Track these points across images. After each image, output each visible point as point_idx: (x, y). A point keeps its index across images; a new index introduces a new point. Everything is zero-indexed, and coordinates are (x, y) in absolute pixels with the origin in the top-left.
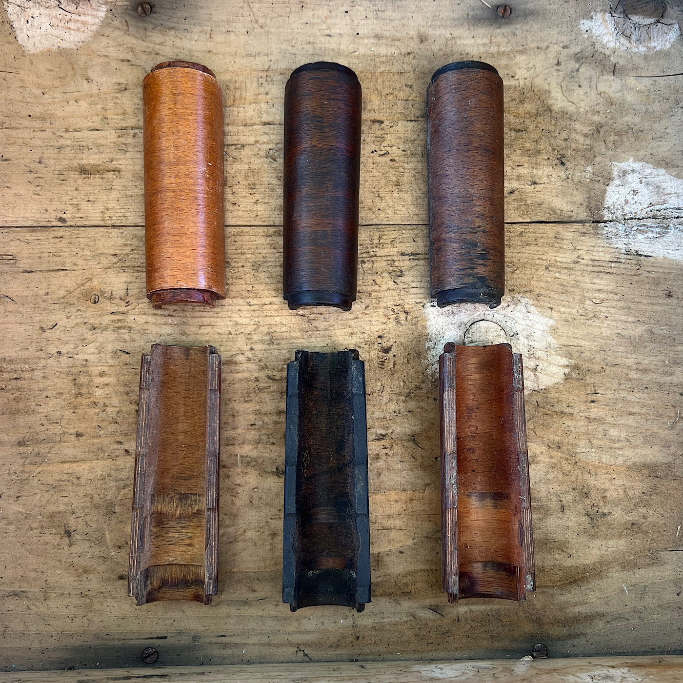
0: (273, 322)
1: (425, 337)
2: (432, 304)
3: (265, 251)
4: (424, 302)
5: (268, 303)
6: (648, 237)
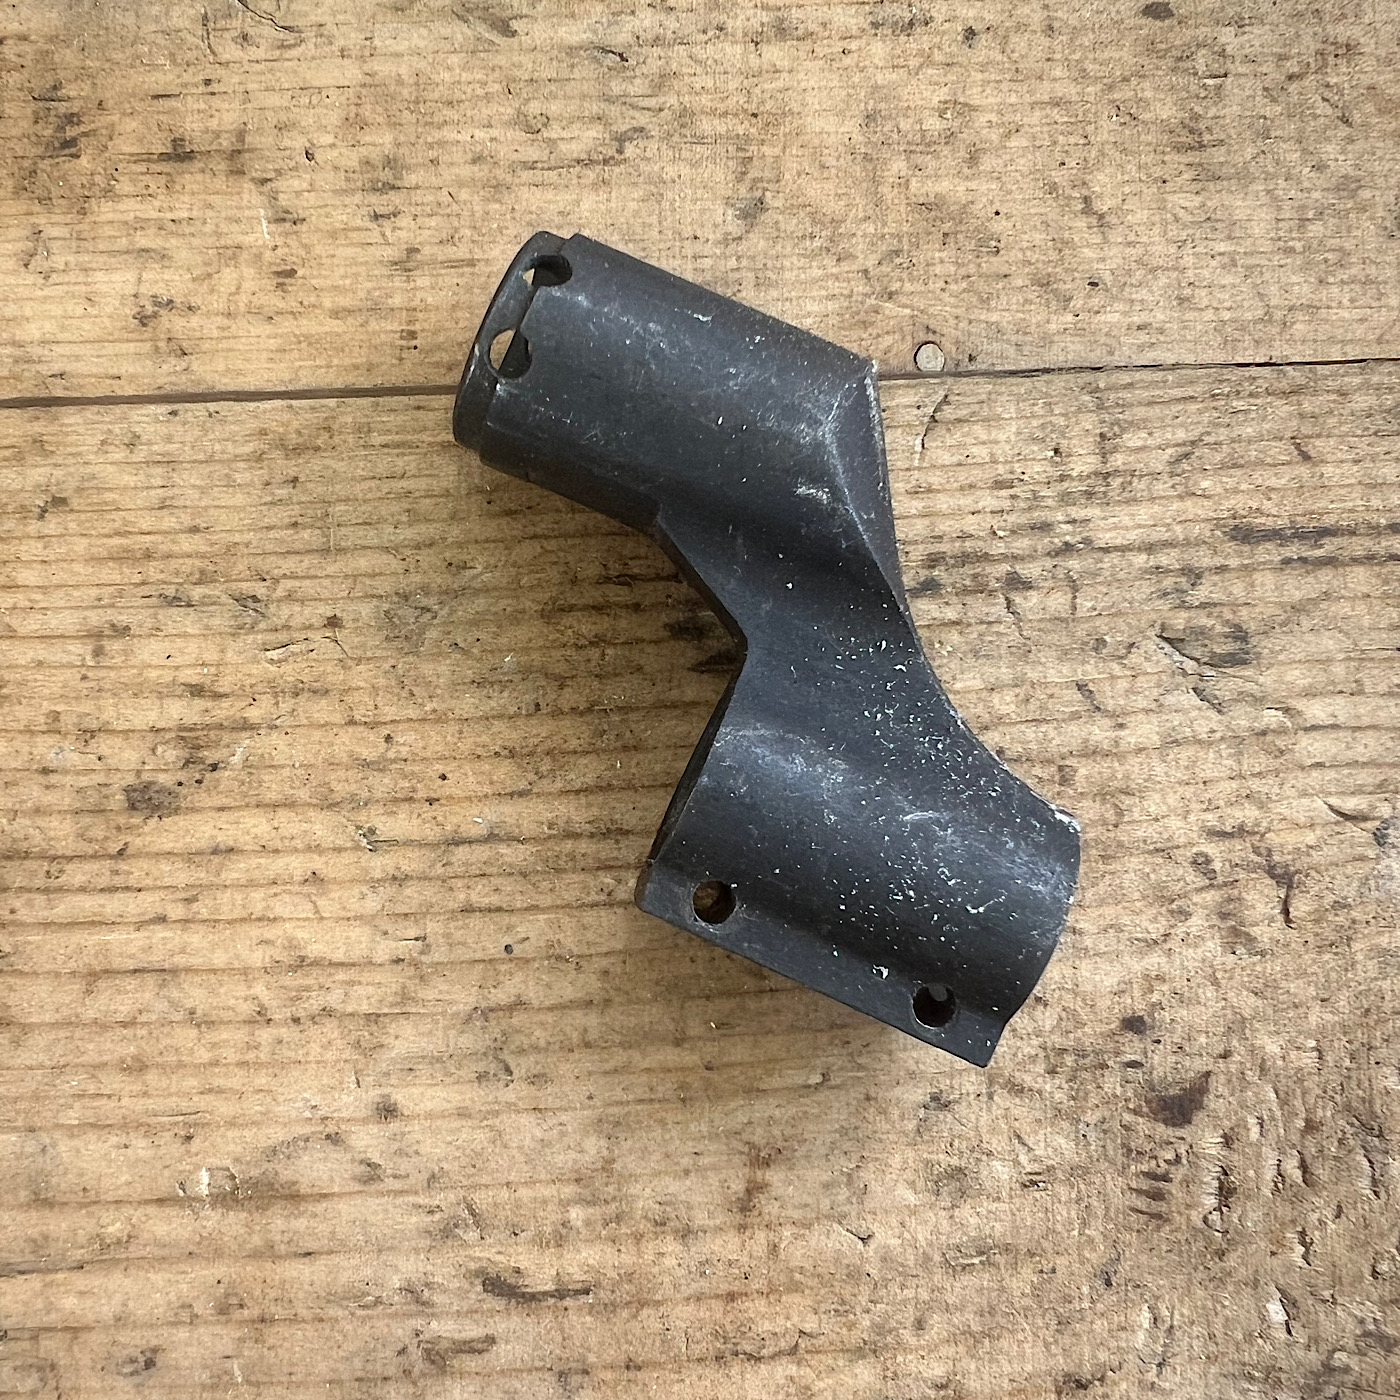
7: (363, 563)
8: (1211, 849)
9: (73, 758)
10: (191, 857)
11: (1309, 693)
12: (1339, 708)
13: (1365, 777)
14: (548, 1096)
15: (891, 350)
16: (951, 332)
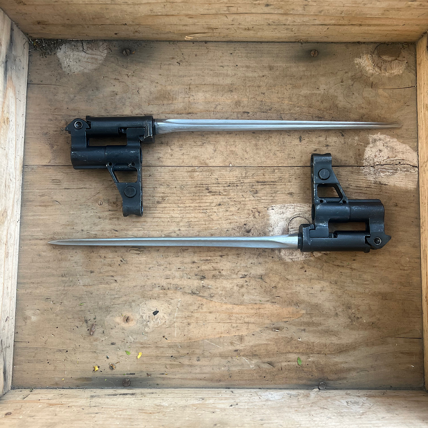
0: (190, 216)
1: (269, 225)
2: (272, 208)
3: (187, 179)
4: (268, 207)
5: (188, 206)
6: (386, 175)
7: (178, 182)
8: (253, 210)
9: (152, 199)
10: (163, 208)
11: (262, 196)
12: (265, 198)
13: (267, 204)
14: (194, 229)
15: (227, 164)
16: (233, 163)
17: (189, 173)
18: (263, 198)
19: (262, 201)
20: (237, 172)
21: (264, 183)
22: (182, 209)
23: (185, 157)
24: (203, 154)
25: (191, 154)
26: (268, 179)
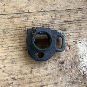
0: (13, 54)
1: (78, 56)
2: (79, 42)
3: (8, 24)
4: (76, 41)
5: (10, 46)
7: (2, 27)
12: (73, 34)
15: (39, 10)
16: (44, 8)
17: (10, 19)
18: (71, 34)
19: (71, 37)
20: (48, 16)
21: (70, 22)
22: (6, 48)
23: (6, 7)
24: (19, 4)
25: (10, 4)
26: (73, 19)
